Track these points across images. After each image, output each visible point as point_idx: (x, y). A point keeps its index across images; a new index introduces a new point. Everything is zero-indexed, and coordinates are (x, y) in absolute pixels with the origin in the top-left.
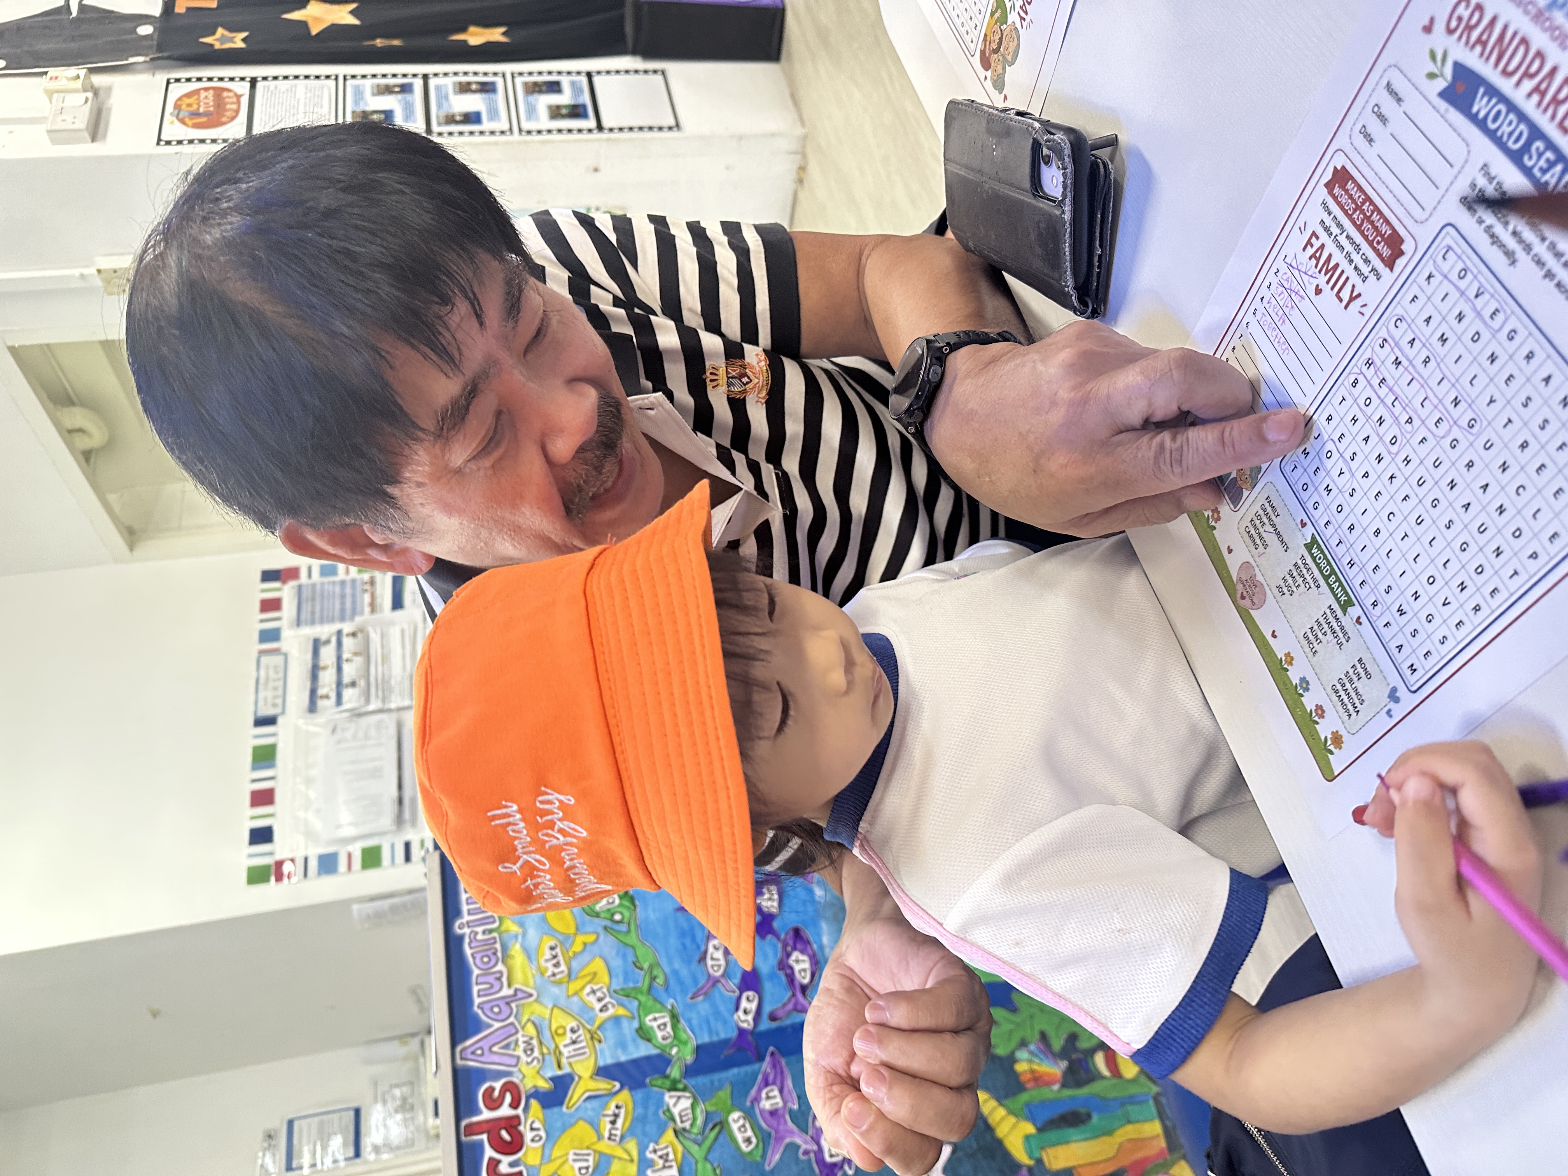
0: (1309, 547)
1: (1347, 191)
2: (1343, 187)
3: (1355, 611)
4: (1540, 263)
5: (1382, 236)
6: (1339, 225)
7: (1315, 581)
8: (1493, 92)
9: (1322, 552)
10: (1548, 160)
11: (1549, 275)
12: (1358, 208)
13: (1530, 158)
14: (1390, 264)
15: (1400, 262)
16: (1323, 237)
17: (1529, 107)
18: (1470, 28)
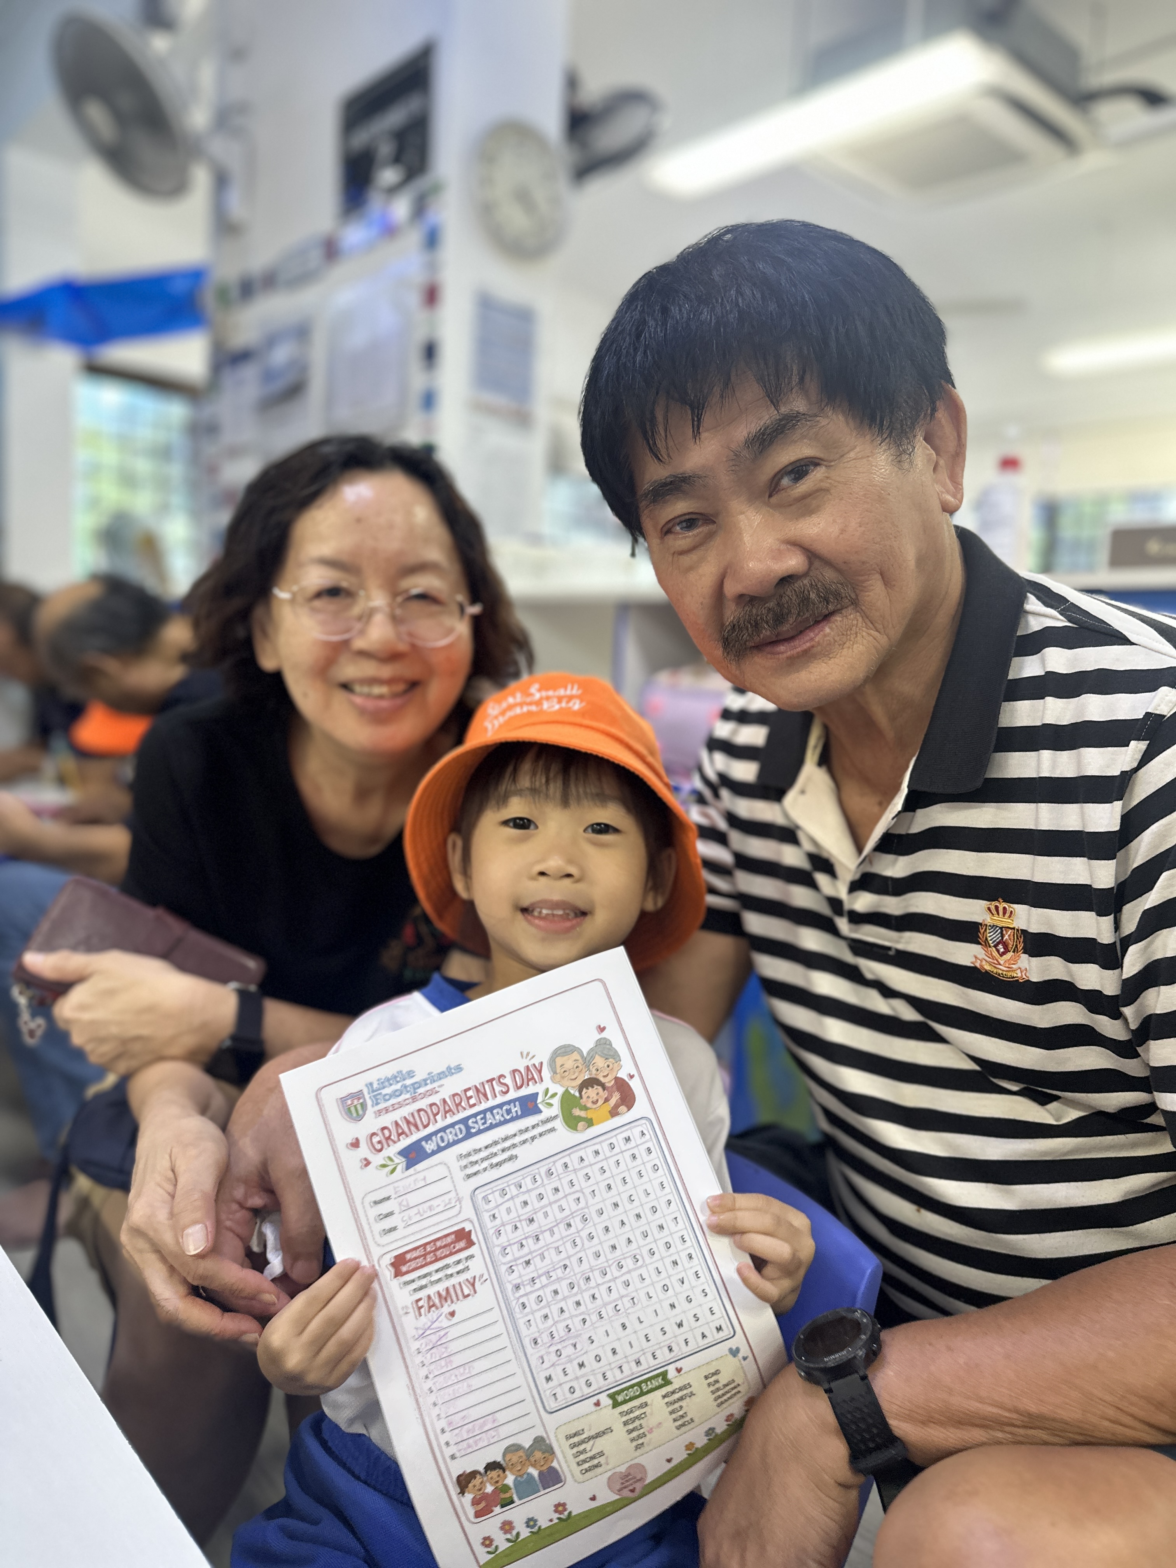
0: (616, 1404)
1: (410, 1260)
2: (405, 1262)
3: (672, 1374)
4: (524, 1142)
5: (452, 1243)
6: (425, 1276)
7: (641, 1406)
8: (428, 1138)
9: (622, 1390)
10: (482, 1119)
11: (533, 1138)
12: (425, 1256)
13: (474, 1128)
14: (471, 1244)
15: (473, 1237)
16: (423, 1294)
17: (450, 1120)
18: (389, 1138)
